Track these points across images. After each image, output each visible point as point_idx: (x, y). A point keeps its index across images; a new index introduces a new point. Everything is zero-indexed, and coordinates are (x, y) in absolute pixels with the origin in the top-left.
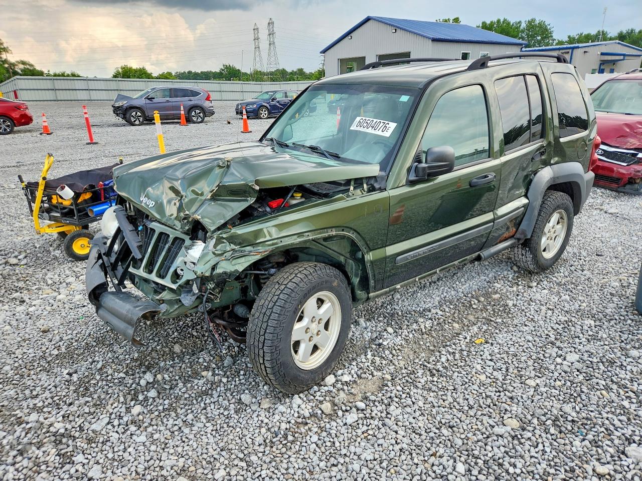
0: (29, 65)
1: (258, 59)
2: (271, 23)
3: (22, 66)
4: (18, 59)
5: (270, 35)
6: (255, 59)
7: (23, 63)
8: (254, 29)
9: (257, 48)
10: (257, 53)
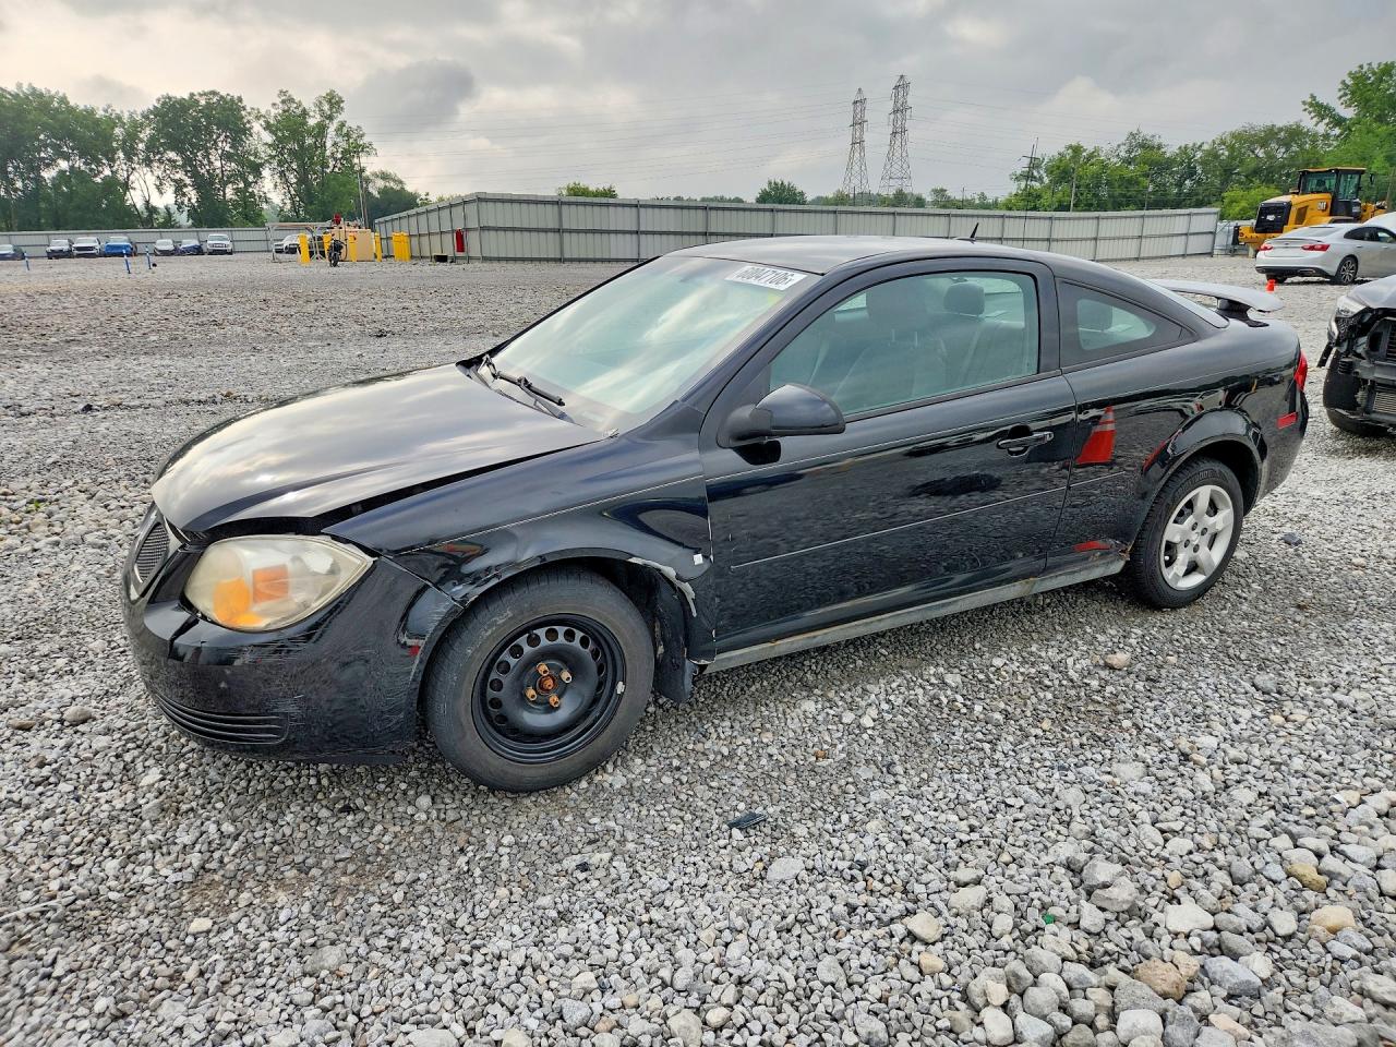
0: (395, 181)
1: (856, 168)
2: (902, 86)
3: (380, 183)
4: (377, 170)
5: (895, 112)
6: (849, 168)
7: (385, 176)
8: (855, 103)
9: (857, 143)
10: (857, 155)
